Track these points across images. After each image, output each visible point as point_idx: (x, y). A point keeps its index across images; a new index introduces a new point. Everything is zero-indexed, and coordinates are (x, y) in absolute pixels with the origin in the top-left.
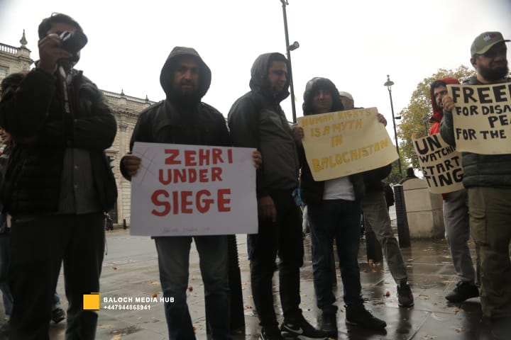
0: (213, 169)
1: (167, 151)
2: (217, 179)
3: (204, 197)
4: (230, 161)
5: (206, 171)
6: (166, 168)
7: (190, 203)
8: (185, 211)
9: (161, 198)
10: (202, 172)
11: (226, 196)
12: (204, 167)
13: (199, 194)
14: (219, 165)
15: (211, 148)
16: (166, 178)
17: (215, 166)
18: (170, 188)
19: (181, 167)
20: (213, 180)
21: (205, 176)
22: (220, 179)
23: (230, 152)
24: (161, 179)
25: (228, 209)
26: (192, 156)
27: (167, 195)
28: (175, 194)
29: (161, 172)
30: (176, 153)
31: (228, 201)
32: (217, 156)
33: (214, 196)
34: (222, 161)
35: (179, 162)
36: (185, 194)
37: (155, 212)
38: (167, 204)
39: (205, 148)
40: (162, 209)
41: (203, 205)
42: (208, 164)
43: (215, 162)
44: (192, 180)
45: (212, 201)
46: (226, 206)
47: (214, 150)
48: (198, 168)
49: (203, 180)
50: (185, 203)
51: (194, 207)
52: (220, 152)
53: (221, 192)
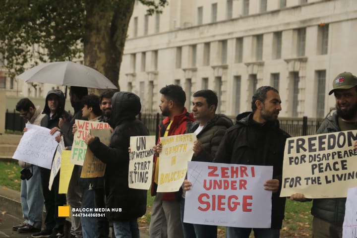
0: (241, 181)
1: (210, 168)
2: (243, 188)
3: (233, 200)
4: (253, 175)
5: (235, 182)
6: (208, 179)
7: (224, 204)
8: (220, 209)
9: (204, 199)
10: (233, 182)
11: (249, 201)
12: (234, 179)
13: (230, 198)
14: (245, 178)
15: (239, 166)
16: (208, 186)
17: (242, 178)
18: (211, 193)
19: (218, 179)
20: (241, 188)
21: (235, 185)
22: (245, 189)
23: (253, 169)
24: (205, 186)
25: (250, 210)
26: (226, 171)
27: (208, 197)
28: (214, 197)
29: (205, 181)
30: (215, 169)
31: (250, 204)
32: (243, 172)
33: (240, 200)
34: (247, 175)
35: (217, 175)
36: (221, 197)
37: (200, 208)
38: (208, 203)
39: (235, 166)
40: (204, 206)
41: (232, 206)
42: (237, 177)
43: (242, 176)
44: (226, 188)
45: (239, 204)
46: (248, 207)
47: (241, 167)
48: (230, 180)
49: (233, 188)
50: (220, 203)
51: (226, 206)
52: (246, 169)
53: (245, 198)
